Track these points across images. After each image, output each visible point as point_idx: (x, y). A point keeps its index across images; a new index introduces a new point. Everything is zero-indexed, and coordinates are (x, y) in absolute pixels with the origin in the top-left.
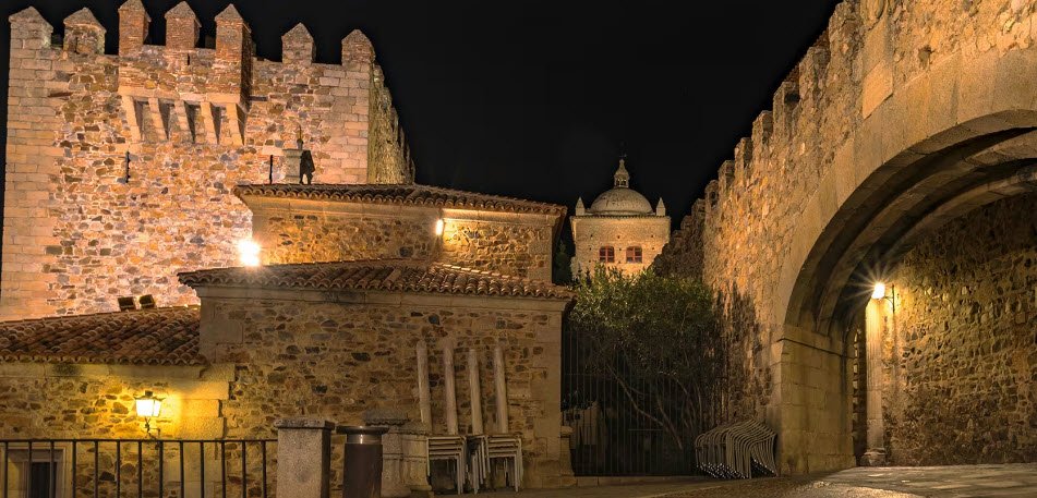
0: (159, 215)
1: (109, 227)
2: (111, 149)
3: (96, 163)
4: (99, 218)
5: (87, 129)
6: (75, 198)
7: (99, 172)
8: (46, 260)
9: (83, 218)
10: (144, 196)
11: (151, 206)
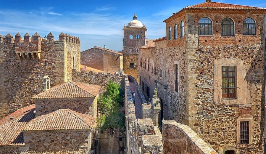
0: (24, 74)
1: (15, 77)
2: (15, 61)
3: (12, 64)
4: (14, 75)
5: (10, 58)
6: (9, 71)
7: (13, 66)
8: (4, 84)
9: (10, 75)
10: (21, 70)
11: (23, 72)
